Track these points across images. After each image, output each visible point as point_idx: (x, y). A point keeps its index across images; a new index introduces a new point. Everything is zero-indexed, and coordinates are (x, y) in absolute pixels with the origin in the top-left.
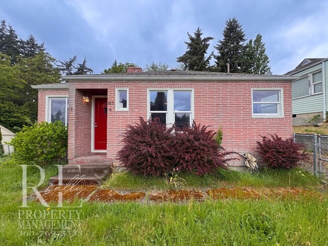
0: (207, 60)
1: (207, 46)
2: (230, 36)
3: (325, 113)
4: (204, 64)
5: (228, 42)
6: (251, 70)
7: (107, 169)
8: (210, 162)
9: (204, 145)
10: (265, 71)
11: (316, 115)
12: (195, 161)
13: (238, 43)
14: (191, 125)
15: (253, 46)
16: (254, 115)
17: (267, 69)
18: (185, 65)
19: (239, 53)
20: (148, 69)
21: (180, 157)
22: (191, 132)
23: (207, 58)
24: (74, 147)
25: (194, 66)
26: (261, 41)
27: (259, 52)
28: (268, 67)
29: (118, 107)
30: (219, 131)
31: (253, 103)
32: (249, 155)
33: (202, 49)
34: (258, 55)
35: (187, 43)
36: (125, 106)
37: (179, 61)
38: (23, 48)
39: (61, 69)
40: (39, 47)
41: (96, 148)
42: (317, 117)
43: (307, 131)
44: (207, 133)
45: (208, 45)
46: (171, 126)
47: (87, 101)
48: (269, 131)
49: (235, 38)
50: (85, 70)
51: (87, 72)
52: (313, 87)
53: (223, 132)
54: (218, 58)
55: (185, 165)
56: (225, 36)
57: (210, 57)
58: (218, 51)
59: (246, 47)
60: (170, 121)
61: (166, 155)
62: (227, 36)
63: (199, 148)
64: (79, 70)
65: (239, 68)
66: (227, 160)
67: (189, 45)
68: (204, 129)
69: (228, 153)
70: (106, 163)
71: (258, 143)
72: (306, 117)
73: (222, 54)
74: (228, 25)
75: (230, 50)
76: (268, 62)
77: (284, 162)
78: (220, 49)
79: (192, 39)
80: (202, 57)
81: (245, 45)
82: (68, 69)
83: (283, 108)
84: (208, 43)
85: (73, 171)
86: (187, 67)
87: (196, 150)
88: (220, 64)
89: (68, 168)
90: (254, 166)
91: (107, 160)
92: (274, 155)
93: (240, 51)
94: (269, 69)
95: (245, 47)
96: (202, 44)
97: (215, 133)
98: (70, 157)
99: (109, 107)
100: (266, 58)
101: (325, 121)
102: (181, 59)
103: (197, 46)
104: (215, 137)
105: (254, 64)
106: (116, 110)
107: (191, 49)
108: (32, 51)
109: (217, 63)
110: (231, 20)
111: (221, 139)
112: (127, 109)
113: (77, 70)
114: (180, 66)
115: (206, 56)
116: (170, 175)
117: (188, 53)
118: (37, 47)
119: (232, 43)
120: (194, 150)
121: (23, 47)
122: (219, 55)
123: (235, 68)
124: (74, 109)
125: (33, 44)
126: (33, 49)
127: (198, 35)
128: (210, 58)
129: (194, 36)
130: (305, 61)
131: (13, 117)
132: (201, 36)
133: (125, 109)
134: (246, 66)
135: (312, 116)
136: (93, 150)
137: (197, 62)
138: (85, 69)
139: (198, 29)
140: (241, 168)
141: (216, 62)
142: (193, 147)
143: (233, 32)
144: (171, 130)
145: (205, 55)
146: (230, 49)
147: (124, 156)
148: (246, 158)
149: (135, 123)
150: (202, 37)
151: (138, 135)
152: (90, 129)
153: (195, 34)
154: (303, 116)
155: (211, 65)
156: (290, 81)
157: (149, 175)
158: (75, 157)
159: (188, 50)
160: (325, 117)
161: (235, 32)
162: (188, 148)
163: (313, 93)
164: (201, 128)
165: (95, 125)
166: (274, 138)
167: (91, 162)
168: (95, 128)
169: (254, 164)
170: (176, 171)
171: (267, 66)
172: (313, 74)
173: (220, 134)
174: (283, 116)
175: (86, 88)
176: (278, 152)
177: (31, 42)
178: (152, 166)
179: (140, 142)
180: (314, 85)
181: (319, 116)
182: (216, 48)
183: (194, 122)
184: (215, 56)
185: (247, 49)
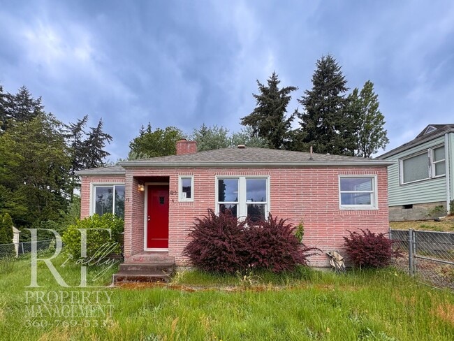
0: (288, 123)
1: (286, 100)
2: (323, 84)
3: (449, 202)
4: (283, 128)
5: (320, 93)
6: (357, 135)
7: (171, 267)
8: (288, 258)
9: (282, 240)
10: (377, 136)
11: (438, 205)
12: (271, 256)
13: (335, 94)
14: (267, 219)
15: (359, 98)
16: (342, 207)
17: (382, 134)
18: (253, 130)
19: (337, 109)
20: (197, 135)
21: (256, 252)
22: (266, 226)
23: (286, 119)
24: (131, 242)
25: (267, 131)
26: (373, 91)
27: (368, 107)
28: (384, 130)
29: (182, 197)
30: (300, 225)
31: (340, 192)
32: (335, 253)
33: (279, 105)
34: (367, 112)
35: (256, 96)
36: (189, 196)
37: (245, 123)
38: (11, 107)
39: (64, 136)
40: (34, 104)
41: (149, 246)
42: (440, 208)
43: (423, 227)
44: (285, 227)
45: (289, 98)
46: (244, 219)
47: (142, 189)
48: (360, 226)
49: (331, 86)
50: (101, 137)
51: (103, 139)
52: (433, 167)
53: (305, 227)
54: (304, 117)
55: (261, 260)
56: (314, 84)
57: (292, 117)
58: (304, 107)
59: (349, 100)
60: (242, 214)
61: (241, 250)
62: (319, 83)
63: (277, 243)
64: (92, 137)
65: (337, 132)
66: (307, 256)
67: (260, 99)
68: (282, 222)
69: (309, 249)
70: (167, 262)
71: (346, 238)
72: (425, 208)
73: (311, 111)
74: (319, 67)
75: (322, 106)
76: (383, 123)
77: (373, 259)
78: (308, 103)
79: (264, 90)
80: (279, 117)
81: (346, 97)
82: (75, 135)
83: (377, 198)
84: (288, 95)
85: (133, 269)
86: (256, 131)
87: (273, 244)
88: (308, 126)
89: (128, 266)
90: (340, 265)
91: (169, 258)
92: (362, 252)
93: (338, 107)
94: (385, 133)
95: (347, 100)
96: (279, 97)
97: (295, 228)
98: (126, 253)
99: (171, 197)
100: (380, 117)
101: (448, 213)
102: (248, 121)
103: (272, 101)
104: (294, 233)
105: (360, 126)
106: (179, 200)
107: (263, 104)
108: (24, 109)
109: (303, 125)
110: (325, 59)
111: (302, 234)
112: (192, 199)
113: (89, 136)
114: (246, 130)
115: (287, 116)
116: (244, 274)
117: (257, 110)
118: (31, 103)
119: (327, 95)
120: (271, 245)
121: (11, 105)
122: (306, 112)
123: (331, 132)
124: (131, 200)
125: (26, 100)
126: (25, 107)
127: (274, 83)
128: (291, 119)
129: (267, 85)
130: (428, 128)
131: (5, 208)
132: (278, 86)
133: (189, 200)
134: (347, 129)
135: (432, 207)
136: (146, 249)
137: (272, 124)
138: (100, 135)
139: (274, 74)
140: (326, 269)
141: (301, 124)
142: (270, 241)
143: (327, 77)
144: (243, 224)
145: (285, 114)
146: (323, 104)
147: (193, 251)
148: (331, 257)
149: (203, 215)
150: (280, 87)
151: (208, 228)
152: (143, 223)
153: (269, 82)
154: (422, 207)
155: (293, 129)
156: (386, 166)
157: (222, 272)
158: (132, 255)
159: (258, 106)
160: (448, 208)
161: (331, 77)
162: (264, 242)
163: (434, 176)
164: (278, 222)
165: (148, 218)
166: (365, 234)
167: (150, 260)
168: (148, 221)
169: (341, 263)
170: (251, 267)
171: (381, 129)
172: (435, 150)
173: (301, 229)
174: (377, 208)
175: (145, 175)
176: (366, 248)
177: (23, 96)
178: (225, 261)
179: (211, 236)
180: (436, 164)
181: (442, 207)
182: (301, 102)
183: (270, 215)
184: (299, 114)
185: (350, 103)
